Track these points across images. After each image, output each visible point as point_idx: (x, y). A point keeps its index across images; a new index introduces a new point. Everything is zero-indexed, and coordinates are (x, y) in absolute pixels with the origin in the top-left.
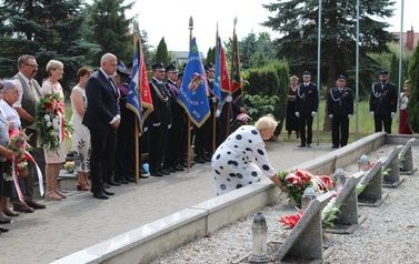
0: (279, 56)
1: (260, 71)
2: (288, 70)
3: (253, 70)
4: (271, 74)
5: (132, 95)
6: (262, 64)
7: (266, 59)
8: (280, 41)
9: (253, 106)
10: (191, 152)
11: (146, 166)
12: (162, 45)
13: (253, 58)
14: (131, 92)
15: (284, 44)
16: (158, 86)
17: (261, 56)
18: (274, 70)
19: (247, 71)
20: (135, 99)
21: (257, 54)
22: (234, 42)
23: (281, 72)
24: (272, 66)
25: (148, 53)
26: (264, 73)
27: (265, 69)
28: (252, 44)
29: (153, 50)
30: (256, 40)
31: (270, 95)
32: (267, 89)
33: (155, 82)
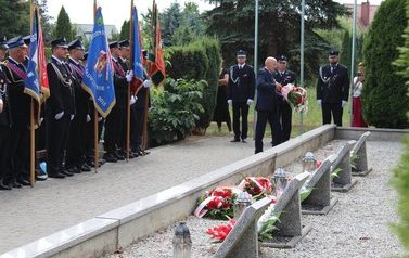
0: (209, 32)
1: (185, 49)
2: (218, 48)
3: (177, 49)
4: (198, 54)
5: (33, 78)
6: (187, 40)
7: (192, 35)
8: (209, 13)
9: (176, 92)
10: (99, 149)
11: (43, 165)
12: (63, 17)
13: (177, 33)
14: (30, 74)
15: (215, 18)
16: (59, 66)
17: (186, 32)
18: (202, 48)
19: (169, 49)
20: (36, 83)
21: (182, 29)
22: (154, 13)
23: (211, 51)
24: (199, 43)
25: (48, 25)
26: (190, 53)
27: (191, 47)
28: (176, 16)
29: (53, 22)
30: (182, 11)
31: (197, 79)
32: (193, 71)
33: (55, 61)
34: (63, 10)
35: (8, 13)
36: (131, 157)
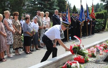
0: (105, 9)
2: (107, 12)
3: (98, 13)
4: (102, 14)
7: (102, 10)
9: (98, 22)
10: (81, 34)
11: (70, 37)
12: (74, 7)
14: (66, 19)
15: (106, 6)
16: (74, 17)
17: (100, 9)
20: (68, 21)
21: (99, 9)
22: (93, 6)
23: (105, 13)
25: (71, 9)
26: (100, 14)
27: (101, 12)
28: (98, 6)
29: (72, 8)
30: (100, 5)
31: (102, 19)
32: (101, 17)
33: (73, 16)
34: (74, 6)
35: (63, 7)
36: (88, 36)
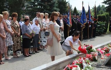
0: (107, 11)
3: (99, 15)
5: (68, 22)
7: (103, 12)
8: (107, 7)
9: (99, 24)
12: (75, 9)
16: (74, 19)
17: (102, 11)
21: (101, 11)
22: (95, 8)
23: (107, 15)
24: (105, 14)
26: (102, 16)
27: (103, 15)
29: (73, 10)
30: (101, 7)
31: (104, 22)
32: (103, 20)
33: (73, 18)
36: (89, 39)
